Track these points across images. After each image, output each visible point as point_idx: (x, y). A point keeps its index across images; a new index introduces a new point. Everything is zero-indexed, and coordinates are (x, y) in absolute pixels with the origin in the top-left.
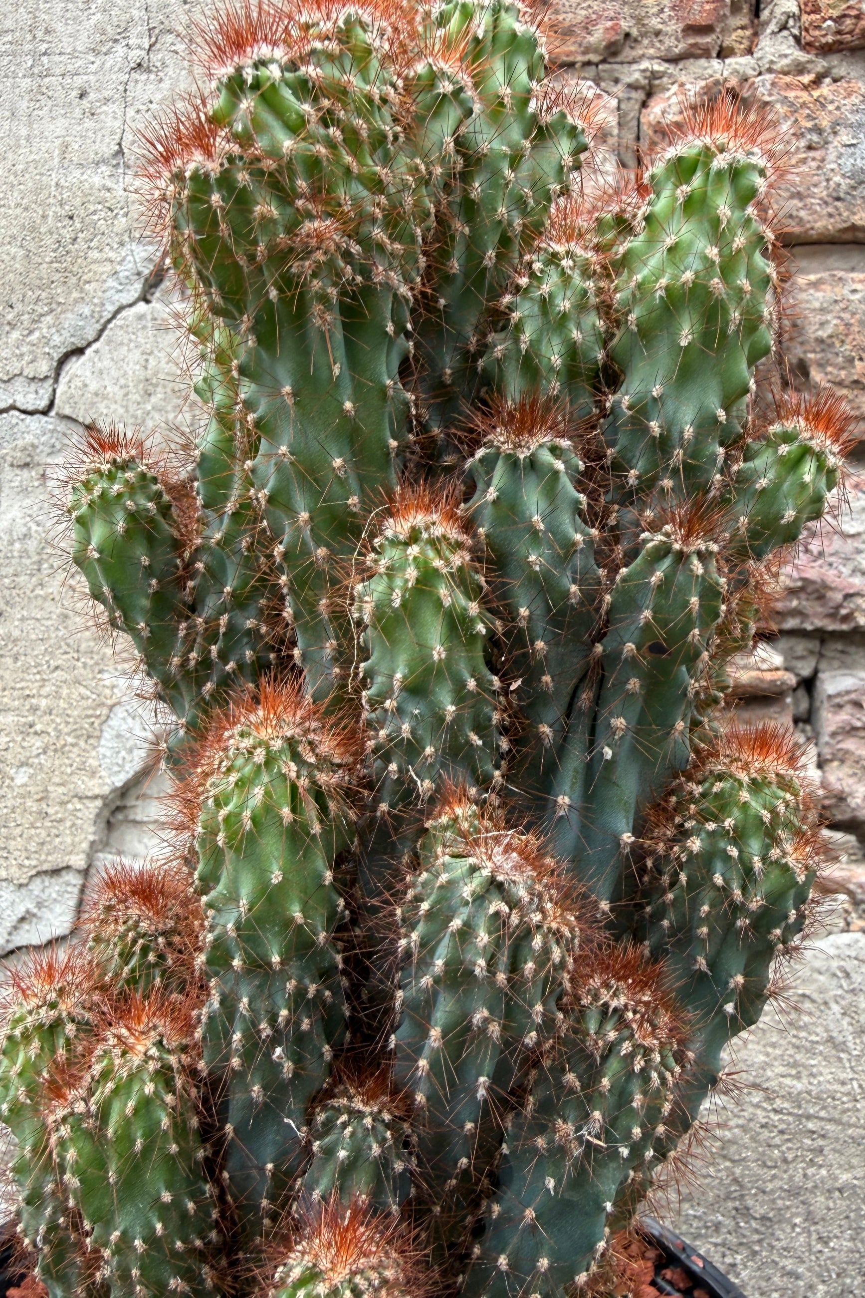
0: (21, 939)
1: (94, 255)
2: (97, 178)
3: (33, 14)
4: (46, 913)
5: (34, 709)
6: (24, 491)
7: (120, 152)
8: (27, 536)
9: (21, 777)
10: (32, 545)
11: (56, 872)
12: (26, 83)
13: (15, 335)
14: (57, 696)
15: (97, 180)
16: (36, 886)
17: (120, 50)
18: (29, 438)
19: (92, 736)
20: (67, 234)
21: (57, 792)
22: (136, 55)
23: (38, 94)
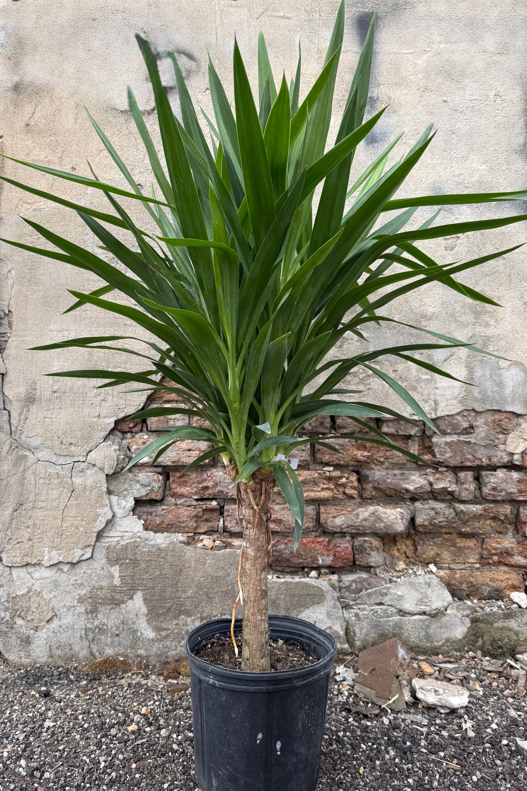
0: (82, 558)
1: (95, 434)
2: (96, 420)
3: (83, 390)
4: (86, 554)
5: (84, 516)
6: (81, 476)
7: (99, 415)
8: (82, 485)
9: (82, 529)
10: (83, 486)
11: (88, 546)
12: (81, 402)
13: (79, 448)
14: (88, 514)
15: (95, 420)
16: (85, 549)
17: (99, 397)
18: (82, 467)
19: (95, 521)
20: (90, 429)
21: (89, 531)
22: (102, 398)
23: (83, 404)
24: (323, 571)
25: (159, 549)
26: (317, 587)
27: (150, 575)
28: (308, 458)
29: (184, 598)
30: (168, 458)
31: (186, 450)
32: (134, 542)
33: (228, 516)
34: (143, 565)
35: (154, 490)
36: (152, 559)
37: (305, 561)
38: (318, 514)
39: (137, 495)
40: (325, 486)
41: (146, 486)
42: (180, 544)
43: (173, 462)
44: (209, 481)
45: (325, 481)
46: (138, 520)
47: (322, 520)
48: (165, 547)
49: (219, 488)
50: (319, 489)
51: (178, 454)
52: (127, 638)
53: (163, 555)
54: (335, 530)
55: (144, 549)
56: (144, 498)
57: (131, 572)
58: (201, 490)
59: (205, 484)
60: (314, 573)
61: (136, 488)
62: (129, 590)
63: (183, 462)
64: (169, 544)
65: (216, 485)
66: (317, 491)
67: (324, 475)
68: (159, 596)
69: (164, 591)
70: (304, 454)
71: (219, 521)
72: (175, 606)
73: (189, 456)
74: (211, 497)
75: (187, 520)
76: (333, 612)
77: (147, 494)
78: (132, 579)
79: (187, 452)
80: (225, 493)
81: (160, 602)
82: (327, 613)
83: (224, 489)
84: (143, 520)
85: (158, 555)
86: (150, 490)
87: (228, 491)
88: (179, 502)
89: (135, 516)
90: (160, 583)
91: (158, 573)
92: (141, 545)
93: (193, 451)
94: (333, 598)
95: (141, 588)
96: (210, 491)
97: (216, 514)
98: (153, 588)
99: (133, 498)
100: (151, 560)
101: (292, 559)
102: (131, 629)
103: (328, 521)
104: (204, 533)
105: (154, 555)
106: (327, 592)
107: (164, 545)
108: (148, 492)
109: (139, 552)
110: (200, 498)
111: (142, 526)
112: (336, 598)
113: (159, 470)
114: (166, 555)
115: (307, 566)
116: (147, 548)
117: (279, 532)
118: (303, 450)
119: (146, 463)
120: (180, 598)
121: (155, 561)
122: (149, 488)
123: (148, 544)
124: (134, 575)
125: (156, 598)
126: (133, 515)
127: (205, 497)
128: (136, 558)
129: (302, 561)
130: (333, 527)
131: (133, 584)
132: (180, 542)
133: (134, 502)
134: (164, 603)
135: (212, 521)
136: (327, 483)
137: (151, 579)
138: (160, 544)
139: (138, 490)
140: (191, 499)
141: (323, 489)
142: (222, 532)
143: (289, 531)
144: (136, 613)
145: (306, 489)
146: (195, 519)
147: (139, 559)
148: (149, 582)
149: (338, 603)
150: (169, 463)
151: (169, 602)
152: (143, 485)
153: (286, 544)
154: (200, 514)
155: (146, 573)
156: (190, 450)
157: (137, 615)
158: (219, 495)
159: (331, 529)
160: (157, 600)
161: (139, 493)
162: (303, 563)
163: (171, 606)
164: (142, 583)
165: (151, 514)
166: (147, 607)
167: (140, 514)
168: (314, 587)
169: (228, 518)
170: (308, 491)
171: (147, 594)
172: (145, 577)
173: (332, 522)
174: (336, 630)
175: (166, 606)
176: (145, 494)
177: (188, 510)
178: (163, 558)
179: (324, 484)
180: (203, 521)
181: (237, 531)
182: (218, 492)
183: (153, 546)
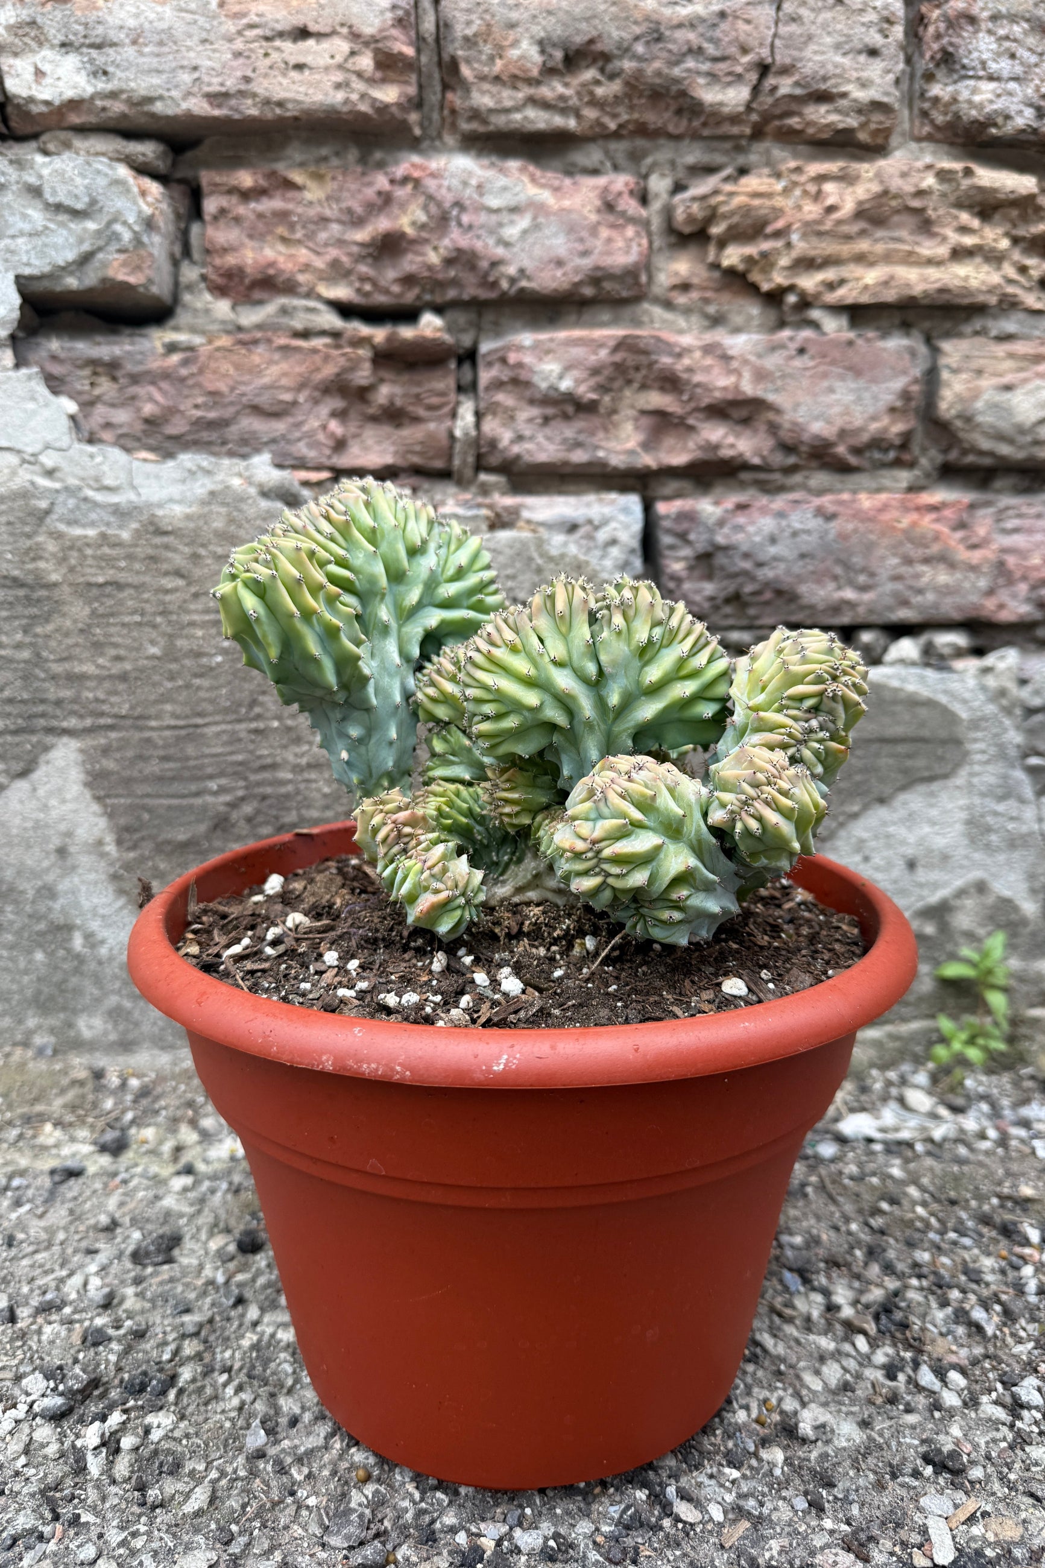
24: (946, 640)
25: (156, 529)
26: (930, 703)
27: (118, 658)
28: (892, 97)
29: (297, 769)
30: (186, 78)
31: (281, 35)
32: (24, 495)
33: (498, 385)
34: (79, 611)
35: (117, 237)
36: (123, 577)
37: (867, 597)
38: (931, 379)
39: (36, 266)
40: (969, 241)
41: (77, 214)
42: (264, 504)
43: (217, 98)
44: (403, 206)
45: (965, 217)
46: (42, 390)
47: (947, 403)
48: (188, 517)
49: (455, 238)
50: (943, 251)
51: (238, 55)
52: (22, 964)
53: (178, 560)
54: (1005, 450)
55: (78, 531)
56: (72, 282)
57: (18, 646)
58: (360, 259)
59: (383, 224)
60: (907, 648)
61: (26, 227)
62: (16, 732)
63: (267, 102)
64: (203, 503)
65: (442, 221)
66: (930, 262)
67: (966, 183)
68: (165, 759)
69: (191, 734)
70: (875, 70)
71: (454, 415)
72: (248, 809)
73: (299, 67)
74: (410, 297)
75: (295, 403)
76: (996, 814)
77: (85, 259)
78: (26, 678)
79: (287, 46)
80: (484, 264)
81: (177, 788)
82: (969, 822)
83: (479, 245)
84: (71, 397)
85: (153, 559)
86: (98, 232)
87: (500, 251)
88: (250, 317)
89: (24, 371)
90: (164, 699)
91: (154, 650)
92: (59, 510)
93: (320, 36)
94: (1002, 754)
95: (72, 722)
96: (410, 263)
97: (443, 382)
98: (138, 720)
99: (11, 277)
100: (119, 586)
101: (803, 589)
102: (35, 917)
103: (979, 405)
104: (384, 474)
105: (130, 557)
106: (975, 724)
107: (178, 510)
108: (86, 247)
109: (52, 547)
110: (356, 299)
111: (65, 423)
112: (1013, 752)
113: (147, 150)
114: (195, 557)
115: (874, 619)
116: (93, 524)
117: (746, 467)
118: (873, 52)
119: (74, 104)
120: (274, 766)
121: (139, 587)
122: (91, 226)
123: (96, 504)
124: (38, 660)
125: (154, 767)
126: (17, 366)
127: (381, 299)
128: (38, 574)
129: (849, 594)
130: (1001, 437)
131: (34, 701)
132: (265, 494)
133: (17, 300)
134: (197, 794)
135: (416, 420)
136: (976, 223)
137: (123, 677)
138: (160, 505)
139: (34, 234)
140: (312, 304)
141: (959, 254)
142: (468, 472)
143: (792, 460)
144: (56, 842)
145: (880, 248)
146: (338, 403)
147: (55, 577)
148: (115, 693)
149: (1019, 775)
150: (199, 106)
151: (222, 790)
152: (59, 208)
153: (781, 515)
154: (363, 375)
155: (98, 647)
156: (303, 33)
157: (62, 852)
158: (455, 282)
159: (985, 444)
160: (160, 779)
161: (42, 254)
162: (851, 605)
163: (233, 805)
164: (75, 700)
165: (111, 368)
166: (111, 814)
167: (56, 369)
168: (914, 702)
169: (501, 397)
170: (888, 258)
171: (106, 751)
172: (88, 668)
173: (995, 406)
174: (1007, 893)
175: (205, 808)
176: (70, 255)
177: (297, 349)
178: (178, 573)
179: (964, 230)
180: (374, 419)
181: (542, 457)
182: (449, 262)
183: (121, 513)
